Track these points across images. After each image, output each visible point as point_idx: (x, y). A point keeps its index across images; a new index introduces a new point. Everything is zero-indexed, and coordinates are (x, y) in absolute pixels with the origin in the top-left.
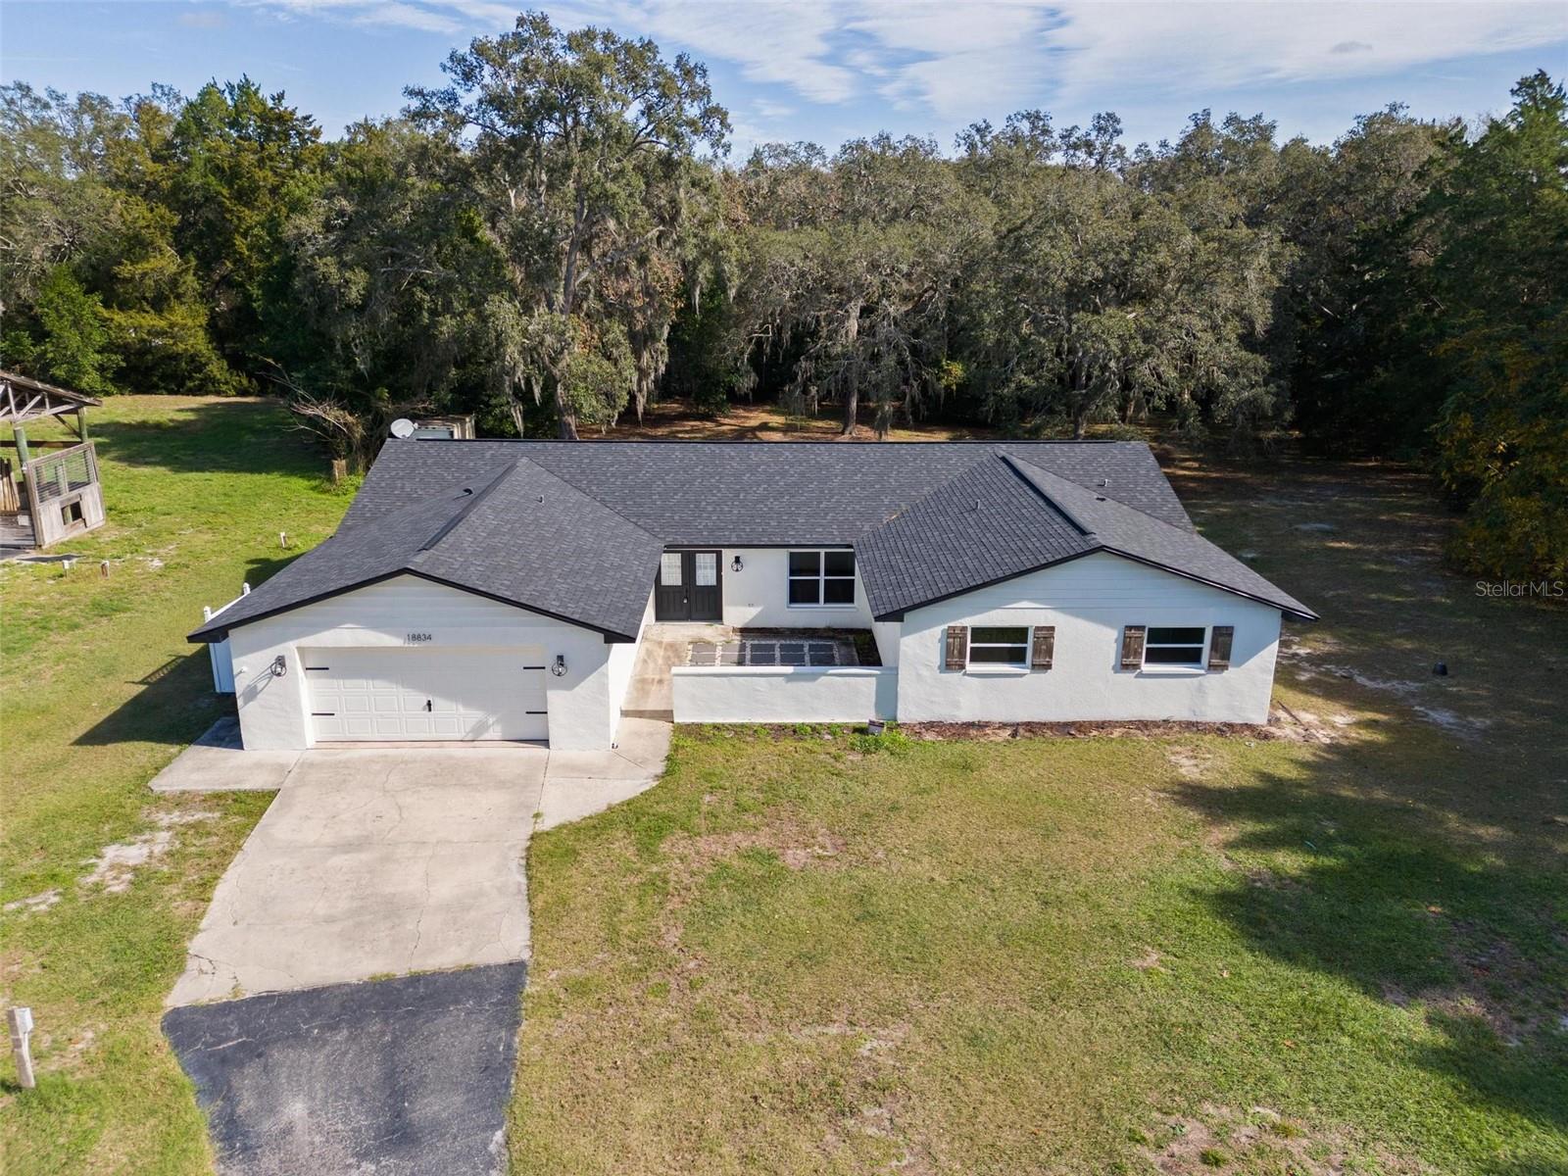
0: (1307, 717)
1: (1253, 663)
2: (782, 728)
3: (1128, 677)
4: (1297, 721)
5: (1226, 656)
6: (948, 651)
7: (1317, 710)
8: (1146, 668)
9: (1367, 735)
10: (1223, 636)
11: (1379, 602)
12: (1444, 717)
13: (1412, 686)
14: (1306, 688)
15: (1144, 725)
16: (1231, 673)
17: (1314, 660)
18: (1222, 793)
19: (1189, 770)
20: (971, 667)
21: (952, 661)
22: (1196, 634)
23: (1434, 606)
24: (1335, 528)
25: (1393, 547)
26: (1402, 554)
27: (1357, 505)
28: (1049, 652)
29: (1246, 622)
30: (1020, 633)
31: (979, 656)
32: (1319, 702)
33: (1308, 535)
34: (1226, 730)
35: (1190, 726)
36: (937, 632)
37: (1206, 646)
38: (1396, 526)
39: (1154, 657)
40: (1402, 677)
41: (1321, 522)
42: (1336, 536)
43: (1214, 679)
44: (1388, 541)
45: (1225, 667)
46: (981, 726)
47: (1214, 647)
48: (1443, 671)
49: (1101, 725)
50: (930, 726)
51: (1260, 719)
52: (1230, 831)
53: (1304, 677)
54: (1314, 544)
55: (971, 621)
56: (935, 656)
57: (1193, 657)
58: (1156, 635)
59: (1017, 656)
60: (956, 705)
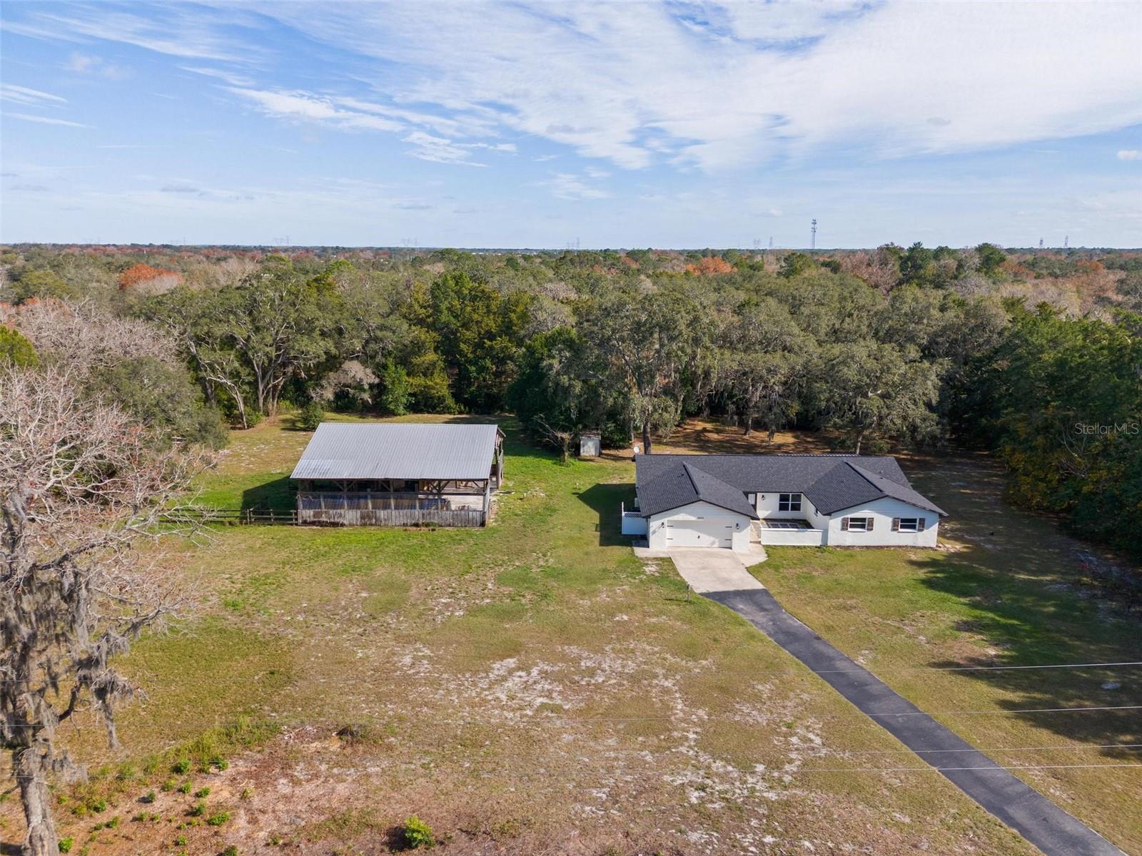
0: (947, 546)
1: (931, 529)
2: (794, 546)
3: (895, 533)
4: (945, 547)
5: (923, 527)
6: (843, 525)
7: (951, 544)
8: (900, 530)
9: (965, 550)
10: (922, 521)
11: (975, 512)
12: (989, 546)
13: (982, 538)
14: (948, 538)
15: (900, 547)
16: (925, 531)
17: (952, 530)
18: (923, 562)
19: (913, 557)
20: (850, 529)
21: (844, 527)
22: (914, 521)
23: (995, 514)
24: (965, 484)
25: (986, 492)
26: (989, 495)
27: (976, 474)
28: (872, 525)
29: (929, 518)
30: (864, 520)
31: (852, 526)
32: (952, 542)
33: (954, 487)
34: (924, 548)
35: (913, 547)
36: (840, 519)
37: (917, 524)
38: (989, 483)
39: (902, 527)
40: (979, 536)
41: (960, 481)
42: (964, 488)
43: (920, 533)
44: (984, 490)
45: (923, 530)
46: (853, 547)
47: (920, 523)
48: (992, 534)
49: (887, 547)
50: (838, 546)
51: (934, 545)
52: (925, 570)
53: (948, 535)
54: (956, 490)
55: (850, 516)
56: (840, 526)
57: (914, 527)
58: (903, 520)
59: (863, 526)
60: (845, 541)
